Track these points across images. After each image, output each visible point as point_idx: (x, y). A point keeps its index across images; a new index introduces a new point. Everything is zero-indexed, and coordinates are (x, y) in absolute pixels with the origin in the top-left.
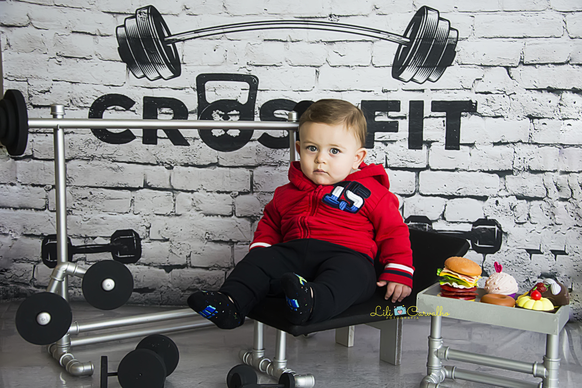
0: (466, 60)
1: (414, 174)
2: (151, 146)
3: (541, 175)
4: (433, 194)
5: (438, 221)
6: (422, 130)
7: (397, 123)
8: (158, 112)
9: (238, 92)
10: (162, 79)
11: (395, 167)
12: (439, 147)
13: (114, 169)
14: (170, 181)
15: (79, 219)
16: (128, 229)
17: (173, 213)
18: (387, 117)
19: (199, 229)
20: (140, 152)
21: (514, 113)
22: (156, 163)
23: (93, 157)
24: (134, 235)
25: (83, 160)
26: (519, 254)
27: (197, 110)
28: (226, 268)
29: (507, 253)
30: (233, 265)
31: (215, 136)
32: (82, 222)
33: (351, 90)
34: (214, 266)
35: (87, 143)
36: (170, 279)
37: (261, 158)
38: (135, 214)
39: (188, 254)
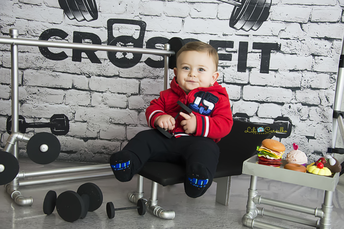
0: (275, 18)
1: (240, 87)
2: (77, 63)
3: (318, 91)
4: (251, 100)
5: (253, 117)
6: (246, 60)
7: (231, 55)
8: (83, 41)
9: (133, 31)
10: (86, 21)
11: (228, 83)
12: (256, 71)
13: (53, 76)
14: (89, 85)
15: (31, 106)
16: (61, 114)
17: (90, 105)
18: (225, 51)
19: (105, 116)
20: (70, 66)
21: (303, 52)
22: (80, 74)
23: (40, 68)
24: (65, 117)
25: (34, 69)
26: (302, 139)
27: (107, 41)
28: (122, 140)
29: (294, 138)
30: (126, 139)
31: (118, 58)
32: (33, 108)
33: (203, 34)
34: (114, 139)
35: (37, 59)
36: (86, 146)
37: (146, 73)
38: (66, 105)
39: (98, 131)
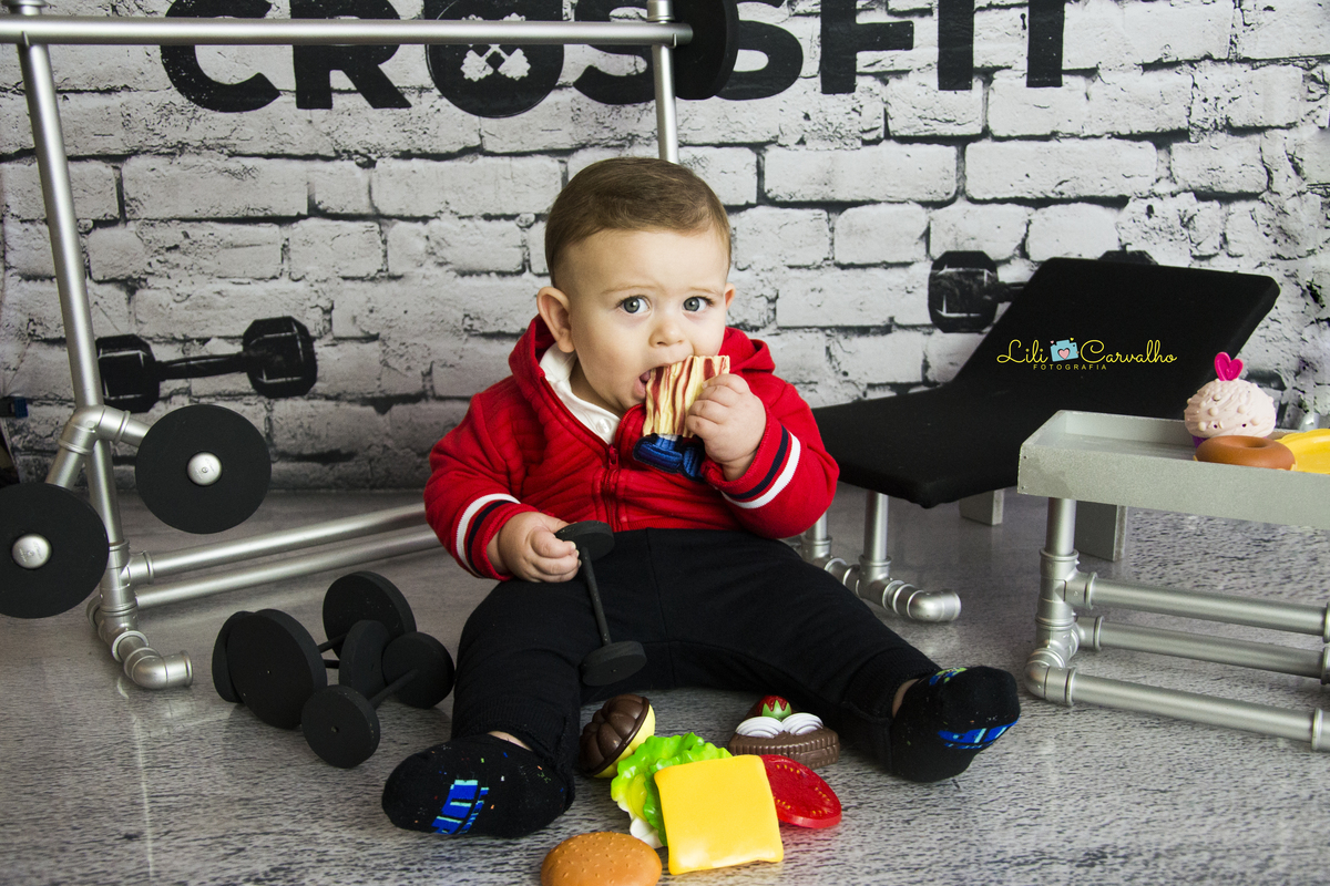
1: (952, 151)
2: (318, 114)
3: (1256, 138)
4: (1000, 196)
5: (1012, 262)
6: (972, 43)
7: (909, 28)
11: (907, 137)
12: (1012, 82)
13: (234, 174)
14: (370, 197)
15: (165, 297)
16: (281, 316)
17: (383, 274)
18: (885, 13)
19: (447, 309)
20: (294, 129)
22: (333, 154)
23: (181, 148)
24: (295, 329)
25: (159, 154)
27: (422, 17)
31: (470, 79)
32: (173, 305)
36: (388, 428)
37: (585, 128)
38: (294, 280)
39: (425, 368)
